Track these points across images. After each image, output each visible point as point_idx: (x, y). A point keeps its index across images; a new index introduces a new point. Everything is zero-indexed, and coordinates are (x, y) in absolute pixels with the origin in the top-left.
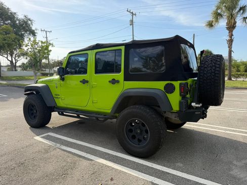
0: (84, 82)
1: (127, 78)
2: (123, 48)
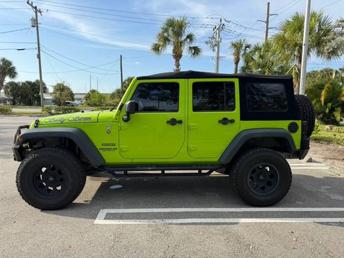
0: (173, 122)
1: (243, 117)
2: (236, 81)
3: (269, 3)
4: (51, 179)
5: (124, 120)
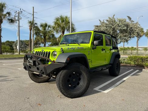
4: (74, 80)
5: (93, 49)
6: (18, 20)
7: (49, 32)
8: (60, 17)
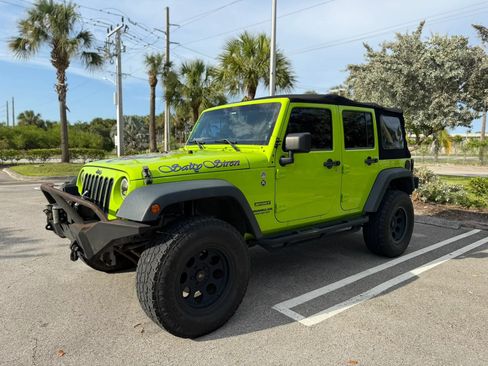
0: (330, 164)
2: (373, 112)
3: (168, 9)
4: (200, 276)
5: (283, 164)
6: (118, 56)
7: (209, 91)
8: (242, 38)
